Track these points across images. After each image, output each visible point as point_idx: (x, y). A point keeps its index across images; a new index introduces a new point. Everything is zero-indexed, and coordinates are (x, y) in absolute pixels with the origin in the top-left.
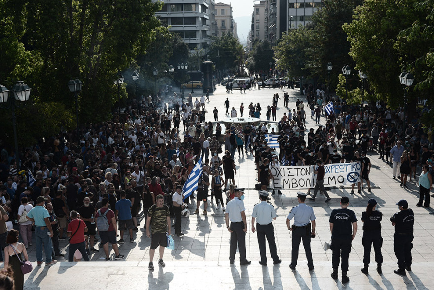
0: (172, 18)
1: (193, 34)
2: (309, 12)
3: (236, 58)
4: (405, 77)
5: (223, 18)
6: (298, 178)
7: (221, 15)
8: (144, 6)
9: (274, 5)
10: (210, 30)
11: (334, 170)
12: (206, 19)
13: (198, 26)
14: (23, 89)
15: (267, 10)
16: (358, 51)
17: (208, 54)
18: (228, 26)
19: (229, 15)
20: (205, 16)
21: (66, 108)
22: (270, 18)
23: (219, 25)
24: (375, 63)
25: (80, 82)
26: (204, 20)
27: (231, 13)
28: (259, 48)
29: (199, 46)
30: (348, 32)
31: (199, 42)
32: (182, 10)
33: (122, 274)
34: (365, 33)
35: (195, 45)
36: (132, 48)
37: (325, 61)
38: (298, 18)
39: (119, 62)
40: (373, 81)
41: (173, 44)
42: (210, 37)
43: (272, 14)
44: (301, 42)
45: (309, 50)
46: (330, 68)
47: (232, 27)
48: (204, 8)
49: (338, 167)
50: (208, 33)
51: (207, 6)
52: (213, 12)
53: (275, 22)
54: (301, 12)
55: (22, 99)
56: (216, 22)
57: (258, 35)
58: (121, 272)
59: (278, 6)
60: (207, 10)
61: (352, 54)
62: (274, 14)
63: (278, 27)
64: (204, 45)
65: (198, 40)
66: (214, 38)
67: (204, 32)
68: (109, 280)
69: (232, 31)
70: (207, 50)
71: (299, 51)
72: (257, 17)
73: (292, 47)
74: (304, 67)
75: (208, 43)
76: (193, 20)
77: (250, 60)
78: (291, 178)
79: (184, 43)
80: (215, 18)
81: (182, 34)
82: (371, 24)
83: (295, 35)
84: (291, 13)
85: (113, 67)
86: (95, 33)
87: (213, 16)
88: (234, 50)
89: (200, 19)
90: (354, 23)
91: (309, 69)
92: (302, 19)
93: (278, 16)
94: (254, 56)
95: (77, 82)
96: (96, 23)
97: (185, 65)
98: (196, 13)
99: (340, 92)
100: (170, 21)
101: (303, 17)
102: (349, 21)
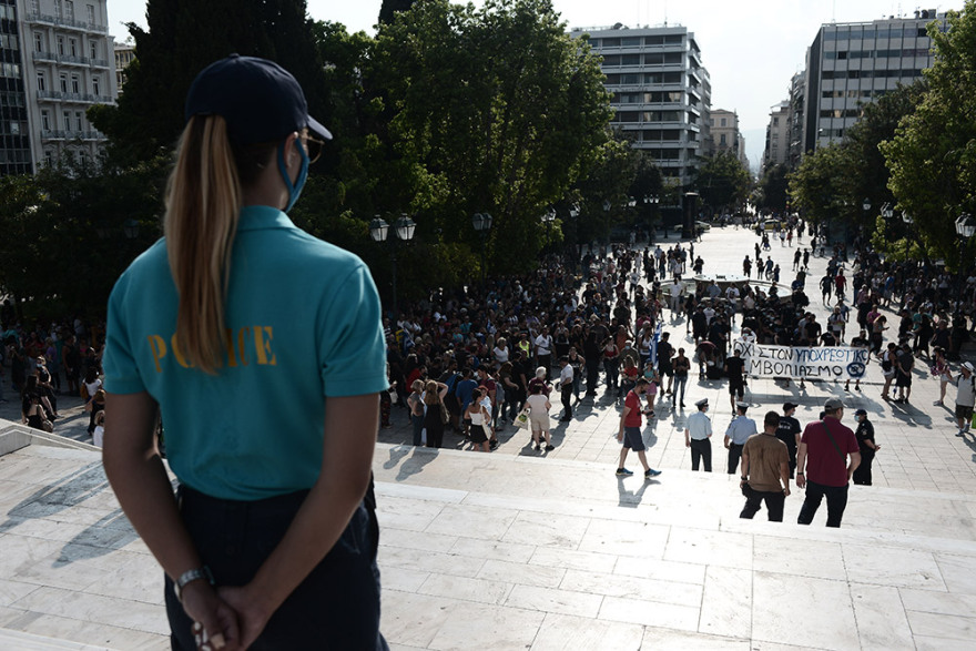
0: (645, 131)
1: (674, 153)
2: (851, 122)
3: (735, 189)
4: (962, 224)
5: (723, 132)
6: (773, 362)
7: (720, 126)
8: (587, 114)
9: (800, 112)
10: (700, 148)
11: (828, 357)
12: (695, 132)
13: (682, 143)
14: (406, 224)
15: (789, 120)
16: (901, 183)
17: (695, 182)
18: (730, 143)
19: (732, 126)
20: (693, 129)
21: (472, 251)
22: (794, 132)
23: (717, 140)
24: (925, 202)
25: (490, 217)
26: (692, 134)
27: (736, 125)
28: (772, 174)
29: (681, 172)
30: (886, 153)
31: (682, 165)
32: (660, 120)
33: (492, 469)
34: (912, 156)
35: (677, 169)
36: (567, 172)
37: (861, 195)
38: (834, 133)
39: (547, 190)
40: (923, 227)
41: (639, 168)
42: (698, 158)
43: (797, 126)
44: (830, 167)
45: (836, 180)
46: (867, 207)
47: (736, 144)
48: (693, 117)
49: (834, 353)
50: (697, 153)
51: (698, 114)
52: (707, 122)
53: (800, 138)
54: (838, 123)
55: (405, 237)
56: (712, 136)
57: (774, 157)
58: (492, 467)
59: (805, 114)
60: (698, 120)
61: (892, 187)
62: (799, 126)
63: (804, 145)
64: (690, 170)
65: (681, 162)
66: (705, 160)
67: (691, 151)
68: (473, 474)
69: (736, 149)
70: (695, 177)
71: (825, 181)
72: (775, 130)
73: (815, 173)
74: (829, 204)
75: (697, 167)
76: (674, 134)
77: (758, 193)
78: (764, 359)
79: (655, 167)
80: (711, 131)
81: (656, 153)
82: (922, 141)
83: (821, 156)
84: (823, 124)
85: (539, 198)
86: (519, 151)
87: (706, 128)
88: (734, 177)
89: (686, 132)
90: (897, 141)
91: (836, 207)
92: (840, 133)
93: (804, 129)
94: (764, 187)
95: (486, 217)
96: (521, 138)
97: (655, 197)
98: (680, 124)
99: (877, 243)
100: (642, 134)
101: (841, 131)
102: (890, 137)
